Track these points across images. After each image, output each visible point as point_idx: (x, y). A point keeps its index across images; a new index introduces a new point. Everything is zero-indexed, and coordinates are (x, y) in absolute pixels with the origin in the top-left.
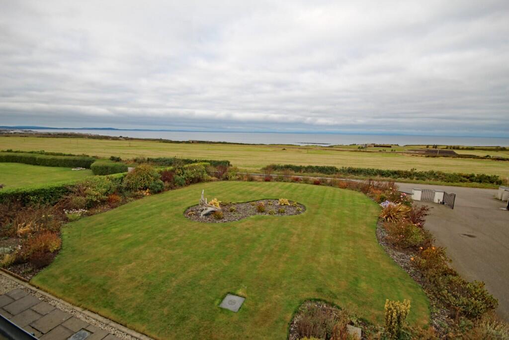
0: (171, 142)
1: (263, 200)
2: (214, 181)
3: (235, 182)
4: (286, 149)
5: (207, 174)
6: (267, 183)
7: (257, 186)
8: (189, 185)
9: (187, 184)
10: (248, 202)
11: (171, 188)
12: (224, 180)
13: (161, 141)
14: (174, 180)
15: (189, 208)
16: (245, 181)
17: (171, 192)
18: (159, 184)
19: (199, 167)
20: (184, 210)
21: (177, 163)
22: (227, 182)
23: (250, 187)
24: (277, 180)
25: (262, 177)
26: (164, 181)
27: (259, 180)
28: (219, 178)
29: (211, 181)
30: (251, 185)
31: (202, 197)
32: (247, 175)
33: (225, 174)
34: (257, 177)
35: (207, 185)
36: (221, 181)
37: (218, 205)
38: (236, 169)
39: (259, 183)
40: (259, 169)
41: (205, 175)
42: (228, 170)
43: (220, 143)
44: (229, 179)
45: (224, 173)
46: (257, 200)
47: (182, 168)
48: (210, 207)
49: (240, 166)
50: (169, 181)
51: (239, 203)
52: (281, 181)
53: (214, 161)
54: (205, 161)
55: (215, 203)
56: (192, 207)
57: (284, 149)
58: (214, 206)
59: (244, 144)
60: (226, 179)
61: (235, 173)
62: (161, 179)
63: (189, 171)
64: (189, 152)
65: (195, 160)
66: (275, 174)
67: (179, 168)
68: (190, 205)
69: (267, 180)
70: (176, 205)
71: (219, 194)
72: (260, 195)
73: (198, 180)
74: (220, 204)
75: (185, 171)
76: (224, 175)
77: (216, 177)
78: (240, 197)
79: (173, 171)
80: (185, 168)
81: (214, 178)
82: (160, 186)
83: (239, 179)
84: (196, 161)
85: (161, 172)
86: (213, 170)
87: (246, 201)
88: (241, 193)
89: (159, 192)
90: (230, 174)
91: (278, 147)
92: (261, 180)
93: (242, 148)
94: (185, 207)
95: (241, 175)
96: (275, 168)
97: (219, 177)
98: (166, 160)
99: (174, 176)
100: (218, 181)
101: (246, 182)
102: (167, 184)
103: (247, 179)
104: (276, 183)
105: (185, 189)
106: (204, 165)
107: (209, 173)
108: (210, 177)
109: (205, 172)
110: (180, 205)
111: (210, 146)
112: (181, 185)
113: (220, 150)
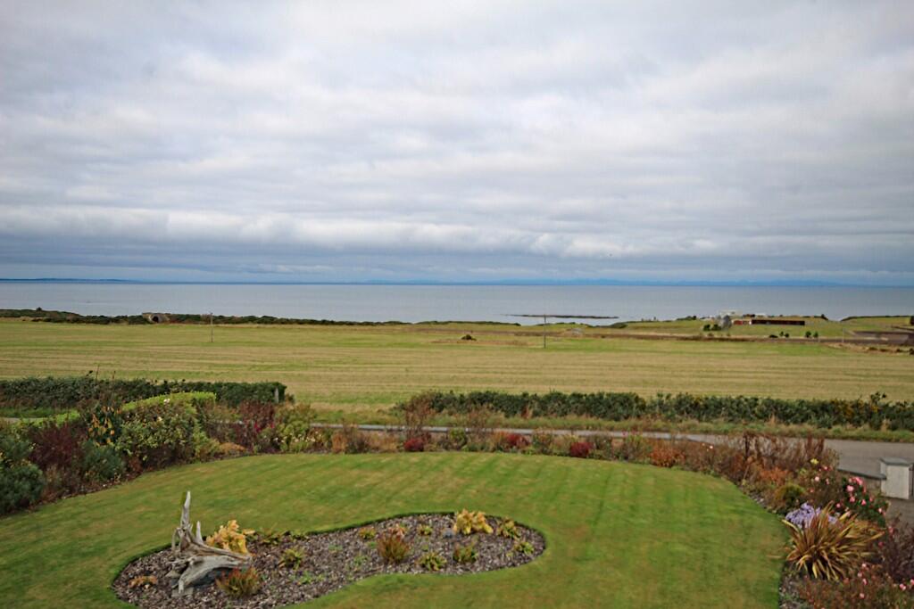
0: (77, 319)
1: (401, 517)
2: (231, 455)
3: (303, 456)
4: (473, 336)
5: (203, 434)
6: (415, 457)
7: (380, 468)
8: (139, 473)
9: (129, 470)
10: (348, 529)
12: (263, 450)
13: (39, 315)
14: (82, 457)
15: (133, 562)
16: (338, 451)
17: (68, 505)
18: (21, 477)
19: (176, 408)
20: (113, 571)
21: (97, 398)
22: (277, 458)
23: (355, 472)
24: (446, 445)
25: (396, 436)
26: (43, 466)
27: (385, 447)
28: (246, 445)
29: (219, 455)
30: (359, 466)
31: (185, 518)
32: (347, 432)
33: (268, 429)
34: (378, 436)
35: (201, 469)
36: (252, 454)
37: (242, 543)
38: (306, 410)
39: (385, 459)
40: (386, 407)
41: (198, 434)
42: (278, 415)
43: (252, 319)
44: (284, 447)
45: (263, 427)
46: (380, 521)
47: (111, 416)
48: (213, 552)
49: (322, 399)
50: (63, 462)
51: (316, 534)
52: (459, 449)
53: (231, 386)
54: (199, 387)
55: (231, 539)
56: (143, 556)
57: (469, 338)
58: (226, 548)
59: (332, 323)
60: (274, 447)
61: (305, 426)
62: (32, 458)
63: (138, 426)
64: (140, 354)
65: (161, 382)
66: (439, 426)
67: (103, 415)
68: (140, 551)
69: (412, 448)
70: (84, 555)
71: (246, 501)
72: (389, 499)
73: (174, 456)
74: (248, 539)
75: (126, 427)
76: (265, 435)
77: (236, 440)
78: (320, 510)
79: (79, 426)
80: (123, 415)
81: (228, 446)
82: (27, 486)
83: (317, 447)
84: (166, 389)
85: (32, 433)
86: (225, 416)
87: (341, 526)
88: (324, 498)
89: (23, 506)
90: (286, 430)
91: (450, 331)
92: (393, 446)
93: (330, 334)
94: (119, 560)
95: (323, 430)
96: (437, 403)
97: (247, 441)
98: (56, 387)
99: (83, 444)
100: (242, 454)
101: (343, 456)
102: (54, 475)
103: (343, 447)
104: (443, 455)
105: (123, 490)
106: (194, 402)
107: (211, 430)
108: (215, 442)
109: (197, 427)
110: (100, 551)
111: (217, 331)
112: (108, 478)
113: (250, 343)
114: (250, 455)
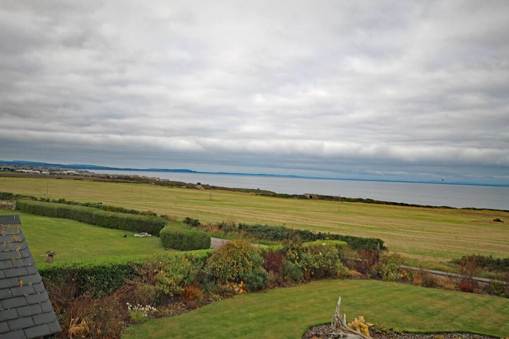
0: (274, 195)
1: (462, 333)
2: (355, 277)
3: (396, 284)
4: (501, 220)
5: (341, 264)
6: (468, 296)
7: (445, 299)
8: (309, 280)
9: (305, 278)
10: (427, 334)
11: (279, 284)
12: (373, 278)
13: (258, 192)
14: (284, 270)
15: (311, 328)
16: (417, 284)
17: (278, 291)
18: (260, 274)
19: (328, 249)
20: (302, 331)
21: (291, 239)
22: (381, 283)
23: (429, 299)
24: (488, 290)
25: (454, 280)
26: (268, 270)
27: (447, 286)
28: (363, 273)
29: (349, 277)
30: (430, 295)
31: (337, 310)
32: (422, 274)
33: (376, 265)
34: (442, 279)
35: (340, 284)
36: (367, 279)
37: (366, 330)
38: (397, 257)
39: (447, 294)
40: (445, 260)
41: (339, 264)
42: (381, 259)
43: (360, 200)
44: (385, 277)
45: (373, 264)
46: (448, 333)
47: (297, 249)
48: (352, 332)
49: (403, 251)
50: (276, 270)
51: (408, 332)
52: (498, 295)
53: (354, 238)
54: (336, 237)
55: (361, 327)
56: (316, 326)
57: (498, 220)
58: (358, 331)
59: (407, 205)
60: (378, 276)
61: (397, 266)
62: (263, 266)
63: (309, 256)
64: (304, 216)
65: (317, 233)
66: (483, 278)
67: (294, 248)
68: (313, 323)
69: (464, 289)
70: (288, 320)
71: (366, 306)
72: (452, 320)
73: (325, 274)
74: (370, 328)
75: (304, 255)
76: (374, 268)
77: (358, 270)
78: (409, 318)
79: (283, 252)
80: (303, 250)
81: (353, 272)
82: (261, 279)
83: (404, 280)
84: (321, 237)
85: (263, 254)
86: (353, 255)
87: (423, 331)
88: (410, 311)
89: (259, 289)
90: (385, 268)
91: (485, 215)
92: (453, 286)
93: (405, 212)
94: (305, 326)
95: (408, 271)
96: (481, 262)
97: (364, 271)
98: (269, 230)
99: (284, 261)
100: (361, 278)
101: (420, 288)
102: (271, 276)
103: (420, 281)
104: (487, 297)
105: (302, 288)
106: (337, 246)
107: (344, 261)
108: (347, 269)
109: (339, 260)
110: (295, 319)
111: (341, 205)
112: (296, 281)
113: (359, 214)
114: (366, 279)
